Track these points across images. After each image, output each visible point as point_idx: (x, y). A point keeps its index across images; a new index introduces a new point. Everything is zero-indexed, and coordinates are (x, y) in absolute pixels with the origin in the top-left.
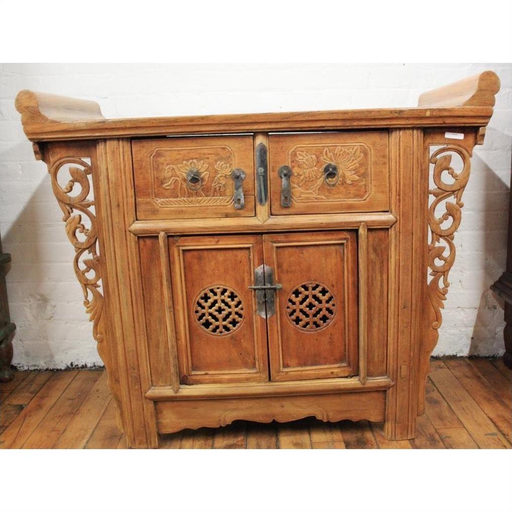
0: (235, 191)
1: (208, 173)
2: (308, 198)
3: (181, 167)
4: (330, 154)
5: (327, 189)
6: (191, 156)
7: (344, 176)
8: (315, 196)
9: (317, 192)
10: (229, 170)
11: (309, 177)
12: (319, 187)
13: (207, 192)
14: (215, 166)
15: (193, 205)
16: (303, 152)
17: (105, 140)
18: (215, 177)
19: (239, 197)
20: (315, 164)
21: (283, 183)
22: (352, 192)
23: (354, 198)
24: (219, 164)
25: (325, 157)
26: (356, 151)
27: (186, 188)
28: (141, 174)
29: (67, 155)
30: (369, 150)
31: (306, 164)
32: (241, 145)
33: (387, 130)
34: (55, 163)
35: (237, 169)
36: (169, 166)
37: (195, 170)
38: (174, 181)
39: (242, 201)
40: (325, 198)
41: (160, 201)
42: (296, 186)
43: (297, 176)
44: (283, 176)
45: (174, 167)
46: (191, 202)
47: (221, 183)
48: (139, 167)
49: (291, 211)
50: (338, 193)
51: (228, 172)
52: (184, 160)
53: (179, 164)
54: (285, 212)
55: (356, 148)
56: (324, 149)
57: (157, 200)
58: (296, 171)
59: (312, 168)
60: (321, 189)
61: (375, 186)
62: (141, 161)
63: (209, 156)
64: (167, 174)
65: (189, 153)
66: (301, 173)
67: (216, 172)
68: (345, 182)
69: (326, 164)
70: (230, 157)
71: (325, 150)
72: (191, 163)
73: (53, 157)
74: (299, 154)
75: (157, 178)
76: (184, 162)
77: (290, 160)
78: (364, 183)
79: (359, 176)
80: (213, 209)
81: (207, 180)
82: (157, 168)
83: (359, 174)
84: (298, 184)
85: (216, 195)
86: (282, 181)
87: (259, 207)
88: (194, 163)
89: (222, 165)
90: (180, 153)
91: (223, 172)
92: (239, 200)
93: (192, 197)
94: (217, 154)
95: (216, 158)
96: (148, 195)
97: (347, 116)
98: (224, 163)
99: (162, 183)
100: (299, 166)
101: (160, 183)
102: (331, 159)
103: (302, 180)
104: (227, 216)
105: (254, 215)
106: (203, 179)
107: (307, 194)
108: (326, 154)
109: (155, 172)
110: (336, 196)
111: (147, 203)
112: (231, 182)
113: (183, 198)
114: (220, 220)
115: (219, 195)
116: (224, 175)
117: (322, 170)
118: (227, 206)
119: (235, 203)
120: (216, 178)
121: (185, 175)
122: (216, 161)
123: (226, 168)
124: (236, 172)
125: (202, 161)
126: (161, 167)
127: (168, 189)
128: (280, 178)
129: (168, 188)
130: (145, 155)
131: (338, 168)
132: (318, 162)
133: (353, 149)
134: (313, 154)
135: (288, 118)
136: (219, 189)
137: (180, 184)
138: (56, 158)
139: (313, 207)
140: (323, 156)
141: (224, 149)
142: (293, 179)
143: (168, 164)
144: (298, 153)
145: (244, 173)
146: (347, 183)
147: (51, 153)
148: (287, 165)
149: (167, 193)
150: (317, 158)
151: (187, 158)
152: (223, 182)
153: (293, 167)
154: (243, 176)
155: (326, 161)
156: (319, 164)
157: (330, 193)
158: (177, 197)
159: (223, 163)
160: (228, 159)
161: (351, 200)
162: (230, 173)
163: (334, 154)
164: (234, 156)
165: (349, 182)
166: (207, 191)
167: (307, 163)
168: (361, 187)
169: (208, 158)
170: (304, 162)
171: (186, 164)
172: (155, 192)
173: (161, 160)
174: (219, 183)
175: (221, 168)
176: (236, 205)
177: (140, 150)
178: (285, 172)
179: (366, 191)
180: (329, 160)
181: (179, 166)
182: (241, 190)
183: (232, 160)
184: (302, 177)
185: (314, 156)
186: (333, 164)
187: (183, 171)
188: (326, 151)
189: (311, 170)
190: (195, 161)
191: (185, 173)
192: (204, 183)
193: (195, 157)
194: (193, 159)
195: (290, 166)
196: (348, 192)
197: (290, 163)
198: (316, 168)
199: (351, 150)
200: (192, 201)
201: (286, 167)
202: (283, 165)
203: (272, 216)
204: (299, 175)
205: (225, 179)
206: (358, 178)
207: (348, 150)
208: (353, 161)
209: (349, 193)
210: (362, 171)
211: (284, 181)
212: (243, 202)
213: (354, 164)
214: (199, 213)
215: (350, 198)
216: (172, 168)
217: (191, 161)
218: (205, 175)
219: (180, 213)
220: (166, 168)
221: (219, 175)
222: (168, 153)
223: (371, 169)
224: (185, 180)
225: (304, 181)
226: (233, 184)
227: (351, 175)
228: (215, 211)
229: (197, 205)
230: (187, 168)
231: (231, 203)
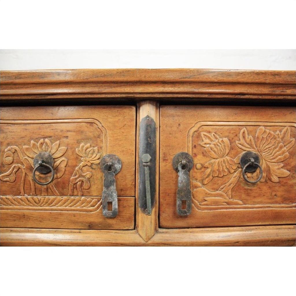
0: (104, 189)
1: (66, 160)
2: (216, 203)
3: (27, 149)
4: (249, 137)
5: (244, 189)
6: (42, 134)
7: (268, 170)
8: (227, 200)
9: (230, 193)
10: (98, 157)
11: (218, 170)
12: (232, 186)
13: (63, 188)
14: (77, 149)
15: (40, 208)
16: (209, 132)
18: (76, 166)
19: (110, 199)
20: (227, 151)
21: (179, 178)
22: (279, 194)
23: (283, 203)
24: (83, 147)
25: (242, 141)
26: (285, 134)
27: (33, 180)
31: (214, 151)
32: (117, 119)
35: (109, 156)
36: (9, 147)
37: (47, 154)
38: (15, 170)
39: (115, 205)
40: (241, 202)
42: (199, 184)
43: (201, 169)
44: (180, 168)
45: (17, 148)
46: (38, 203)
47: (84, 176)
49: (190, 221)
50: (259, 195)
51: (95, 159)
52: (32, 139)
53: (25, 144)
54: (180, 223)
55: (285, 129)
56: (240, 129)
58: (198, 161)
59: (223, 156)
60: (236, 189)
63: (69, 134)
64: (6, 158)
65: (40, 128)
66: (206, 165)
67: (78, 158)
68: (270, 180)
69: (244, 152)
70: (99, 137)
71: (242, 131)
72: (42, 144)
74: (204, 135)
76: (33, 142)
77: (190, 145)
79: (290, 171)
80: (70, 214)
81: (63, 170)
83: (289, 167)
84: (202, 181)
85: (76, 193)
86: (177, 176)
87: (140, 216)
88: (47, 144)
89: (87, 149)
90: (28, 128)
91: (88, 159)
92: (110, 203)
93: (41, 194)
94: (81, 132)
95: (79, 137)
97: (277, 79)
98: (91, 146)
100: (204, 154)
102: (251, 145)
103: (209, 175)
104: (91, 227)
105: (132, 227)
106: (57, 169)
107: (215, 196)
108: (244, 137)
110: (256, 200)
112: (99, 175)
113: (26, 196)
114: (80, 232)
115: (80, 194)
116: (89, 164)
117: (237, 160)
119: (104, 208)
120: (77, 168)
121: (31, 161)
122: (79, 142)
123: (92, 154)
124: (108, 159)
125: (58, 142)
127: (6, 181)
128: (174, 172)
129: (5, 179)
131: (260, 158)
132: (232, 148)
133: (281, 131)
134: (226, 137)
136: (81, 185)
137: (24, 175)
139: (224, 215)
140: (239, 140)
141: (91, 123)
142: (194, 174)
143: (8, 144)
144: (202, 133)
145: (119, 160)
146: (273, 180)
148: (186, 151)
149: (5, 188)
150: (231, 143)
151: (36, 136)
152: (88, 174)
153: (196, 155)
154: (118, 166)
155: (243, 148)
156: (233, 152)
157: (248, 195)
158: (19, 194)
159: (88, 145)
160: (96, 139)
161: (278, 205)
162: (98, 161)
163: (254, 137)
164: (106, 135)
165: (275, 179)
167: (215, 149)
168: (292, 186)
169: (67, 137)
170: (211, 148)
171: (34, 145)
174: (80, 176)
175: (85, 153)
176: (105, 211)
178: (184, 162)
180: (247, 146)
181: (25, 147)
182: (113, 188)
183: (102, 141)
184: (209, 170)
185: (226, 140)
186: (254, 151)
187: (30, 155)
188: (244, 133)
189: (222, 159)
190: (47, 140)
191: (32, 158)
192: (59, 175)
193: (47, 134)
194: (45, 138)
195: (190, 153)
196: (274, 194)
197: (191, 150)
198: (228, 158)
199: (278, 132)
200: (39, 201)
201: (185, 155)
202: (181, 151)
203: (160, 230)
204: (204, 167)
205: (91, 170)
206: (288, 173)
207: (275, 131)
208: (281, 148)
209: (276, 195)
210: (294, 162)
211: (181, 174)
212: (117, 207)
213: (283, 153)
214: (49, 220)
215: (276, 202)
216: (13, 151)
217: (42, 140)
218: (61, 163)
219: (20, 218)
220: (6, 150)
221: (81, 164)
222: (10, 128)
224: (31, 169)
225: (211, 177)
226: (101, 177)
227: (279, 169)
228: (73, 218)
229: (47, 208)
230: (36, 151)
231: (98, 207)
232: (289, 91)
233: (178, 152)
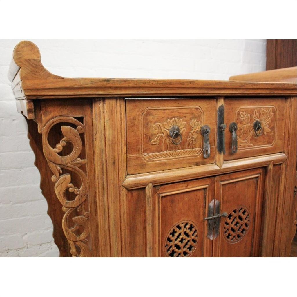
1: (185, 129)
2: (244, 146)
3: (166, 124)
5: (254, 139)
6: (173, 115)
7: (263, 129)
8: (248, 144)
9: (249, 141)
11: (246, 130)
12: (250, 138)
14: (191, 123)
15: (173, 158)
16: (243, 112)
17: (103, 98)
18: (190, 132)
19: (206, 149)
20: (249, 121)
21: (233, 135)
22: (266, 140)
23: (267, 144)
24: (193, 122)
26: (270, 111)
27: (169, 142)
28: (133, 131)
29: (61, 114)
30: (276, 110)
31: (245, 122)
32: (208, 106)
33: (285, 97)
34: (47, 122)
35: (205, 126)
36: (156, 124)
37: (177, 127)
38: (160, 137)
39: (209, 152)
40: (253, 145)
41: (147, 155)
42: (238, 137)
43: (239, 130)
44: (233, 130)
45: (160, 124)
46: (172, 155)
47: (193, 138)
48: (132, 125)
49: (235, 156)
50: (260, 141)
51: (198, 128)
52: (168, 118)
53: (164, 122)
54: (231, 158)
55: (270, 109)
56: (254, 110)
57: (145, 155)
58: (239, 126)
59: (247, 124)
60: (252, 139)
61: (278, 135)
62: (134, 120)
63: (186, 115)
64: (154, 131)
65: (172, 112)
67: (191, 128)
68: (263, 134)
69: (255, 121)
70: (200, 116)
72: (173, 121)
73: (46, 116)
74: (241, 113)
75: (146, 135)
76: (169, 120)
77: (236, 119)
78: (272, 134)
79: (271, 129)
80: (187, 159)
81: (184, 135)
82: (146, 126)
83: (270, 127)
84: (240, 136)
85: (189, 147)
87: (217, 156)
88: (176, 121)
89: (195, 122)
90: (165, 112)
91: (195, 128)
92: (207, 151)
93: (172, 150)
94: (192, 114)
95: (191, 116)
96: (137, 151)
98: (197, 121)
99: (150, 139)
100: (241, 123)
101: (148, 139)
102: (258, 117)
103: (242, 133)
104: (197, 164)
105: (214, 162)
106: (181, 135)
107: (244, 143)
108: (256, 114)
109: (144, 129)
110: (258, 144)
111: (137, 158)
112: (200, 136)
113: (165, 152)
114: (192, 168)
115: (191, 147)
116: (196, 131)
117: (252, 125)
118: (197, 156)
120: (190, 134)
121: (168, 132)
122: (191, 119)
123: (197, 125)
124: (205, 128)
125: (181, 119)
126: (149, 124)
127: (154, 145)
128: (230, 132)
129: (154, 144)
130: (138, 114)
131: (261, 123)
132: (251, 119)
133: (269, 110)
134: (249, 114)
135: (243, 86)
136: (192, 143)
137: (164, 140)
138: (50, 116)
139: (247, 152)
140: (254, 115)
141: (197, 109)
142: (237, 133)
143: (155, 122)
145: (209, 128)
146: (265, 134)
147: (44, 111)
148: (234, 122)
149: (153, 148)
150: (251, 117)
151: (170, 117)
152: (195, 137)
153: (238, 123)
155: (255, 119)
156: (251, 121)
157: (255, 141)
158: (161, 151)
159: (196, 120)
160: (198, 117)
161: (266, 146)
162: (200, 129)
163: (259, 113)
164: (203, 115)
166: (183, 145)
167: (245, 120)
168: (271, 136)
169: (186, 117)
170: (244, 120)
171: (169, 122)
172: (143, 148)
173: (150, 118)
175: (194, 125)
176: (205, 155)
177: (133, 109)
179: (273, 139)
180: (257, 118)
181: (165, 123)
183: (202, 118)
184: (242, 131)
185: (249, 115)
186: (259, 120)
187: (167, 128)
188: (256, 111)
190: (176, 119)
191: (169, 130)
192: (183, 138)
193: (176, 115)
194: (175, 117)
195: (236, 122)
196: (264, 140)
197: (236, 121)
198: (250, 124)
199: (268, 111)
201: (234, 124)
203: (224, 162)
204: (241, 129)
205: (197, 134)
207: (267, 110)
208: (268, 118)
210: (272, 125)
212: (210, 152)
213: (269, 120)
214: (178, 164)
215: (265, 144)
216: (158, 126)
217: (173, 119)
218: (183, 131)
219: (163, 165)
220: (154, 126)
221: (192, 131)
222: (156, 112)
223: (277, 124)
224: (168, 136)
225: (243, 134)
226: (201, 138)
227: (267, 128)
228: (189, 161)
229: (177, 157)
230: (170, 125)
231: (200, 153)
232: (276, 92)
233: (231, 122)
